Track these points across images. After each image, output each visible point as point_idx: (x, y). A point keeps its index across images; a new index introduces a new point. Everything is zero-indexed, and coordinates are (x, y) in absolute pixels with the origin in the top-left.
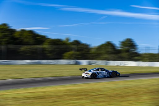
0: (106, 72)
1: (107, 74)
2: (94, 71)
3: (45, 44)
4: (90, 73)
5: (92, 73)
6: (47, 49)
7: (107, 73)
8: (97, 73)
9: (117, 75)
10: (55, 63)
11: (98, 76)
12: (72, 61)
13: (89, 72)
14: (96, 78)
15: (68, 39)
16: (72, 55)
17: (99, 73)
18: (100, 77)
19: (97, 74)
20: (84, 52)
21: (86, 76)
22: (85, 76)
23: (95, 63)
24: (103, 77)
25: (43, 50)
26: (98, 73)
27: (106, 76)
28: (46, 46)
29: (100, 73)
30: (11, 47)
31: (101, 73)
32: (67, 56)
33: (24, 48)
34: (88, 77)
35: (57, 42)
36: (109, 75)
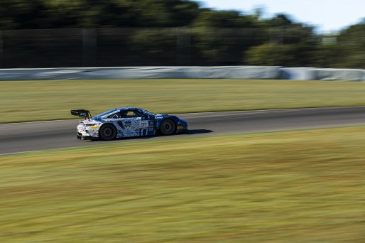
0: (146, 119)
1: (147, 125)
2: (109, 117)
3: (198, 24)
4: (98, 125)
5: (102, 124)
6: (203, 39)
7: (147, 121)
8: (116, 124)
9: (179, 128)
10: (223, 75)
11: (120, 132)
12: (269, 70)
13: (94, 122)
14: (115, 139)
15: (259, 12)
16: (271, 53)
17: (124, 124)
18: (126, 135)
19: (119, 128)
20: (301, 45)
21: (87, 131)
22: (84, 134)
23: (331, 74)
24: (136, 135)
25: (193, 39)
26: (120, 123)
27: (145, 131)
28: (199, 29)
29: (126, 122)
30: (108, 31)
31: (129, 122)
32: (256, 55)
33: (142, 35)
34: (90, 136)
35: (230, 20)
36: (155, 128)
